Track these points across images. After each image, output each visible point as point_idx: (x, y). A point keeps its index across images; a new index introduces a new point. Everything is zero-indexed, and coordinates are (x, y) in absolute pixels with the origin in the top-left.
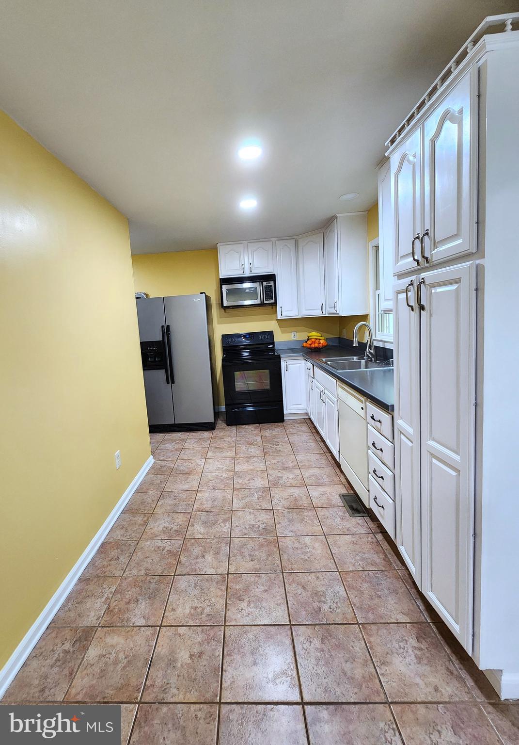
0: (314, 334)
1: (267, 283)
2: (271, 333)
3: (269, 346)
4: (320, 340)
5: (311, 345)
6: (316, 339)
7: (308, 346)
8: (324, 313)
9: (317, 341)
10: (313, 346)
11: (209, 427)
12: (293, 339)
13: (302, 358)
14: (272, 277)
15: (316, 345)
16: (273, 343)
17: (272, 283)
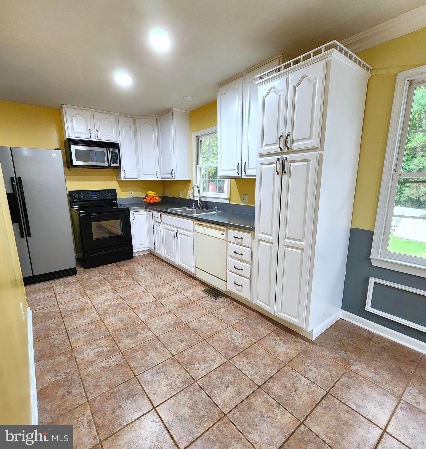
0: (151, 193)
1: (112, 150)
2: (114, 191)
3: (113, 202)
4: (156, 197)
5: (150, 200)
6: (153, 196)
7: (148, 201)
8: (158, 178)
9: (154, 198)
10: (151, 201)
11: (71, 272)
12: (131, 196)
13: (145, 209)
14: (116, 145)
15: (154, 200)
16: (116, 199)
17: (117, 150)
